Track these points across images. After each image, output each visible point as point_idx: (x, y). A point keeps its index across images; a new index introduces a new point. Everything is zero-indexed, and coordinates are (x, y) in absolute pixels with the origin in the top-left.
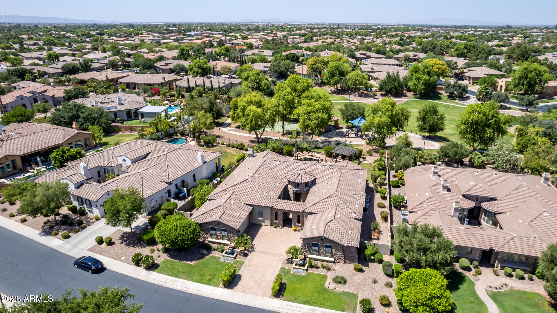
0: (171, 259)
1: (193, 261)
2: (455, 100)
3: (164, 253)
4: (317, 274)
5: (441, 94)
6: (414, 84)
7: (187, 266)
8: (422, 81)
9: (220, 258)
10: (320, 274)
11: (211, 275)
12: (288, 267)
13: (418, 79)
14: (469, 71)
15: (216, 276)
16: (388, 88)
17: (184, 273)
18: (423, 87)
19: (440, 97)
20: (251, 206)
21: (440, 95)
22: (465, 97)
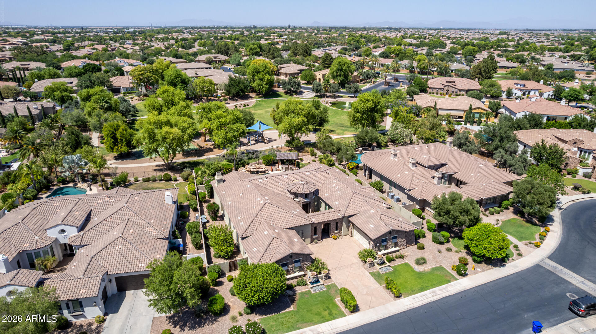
0: (264, 316)
1: (290, 306)
2: (293, 95)
3: (251, 314)
4: (399, 265)
5: (278, 91)
6: (259, 85)
7: (291, 314)
8: (265, 81)
9: (309, 291)
10: (402, 264)
11: (325, 310)
12: (373, 270)
13: (262, 79)
14: (281, 68)
15: (330, 307)
16: (234, 91)
17: (298, 321)
18: (267, 86)
19: (278, 94)
20: (293, 229)
21: (278, 93)
22: (299, 92)
